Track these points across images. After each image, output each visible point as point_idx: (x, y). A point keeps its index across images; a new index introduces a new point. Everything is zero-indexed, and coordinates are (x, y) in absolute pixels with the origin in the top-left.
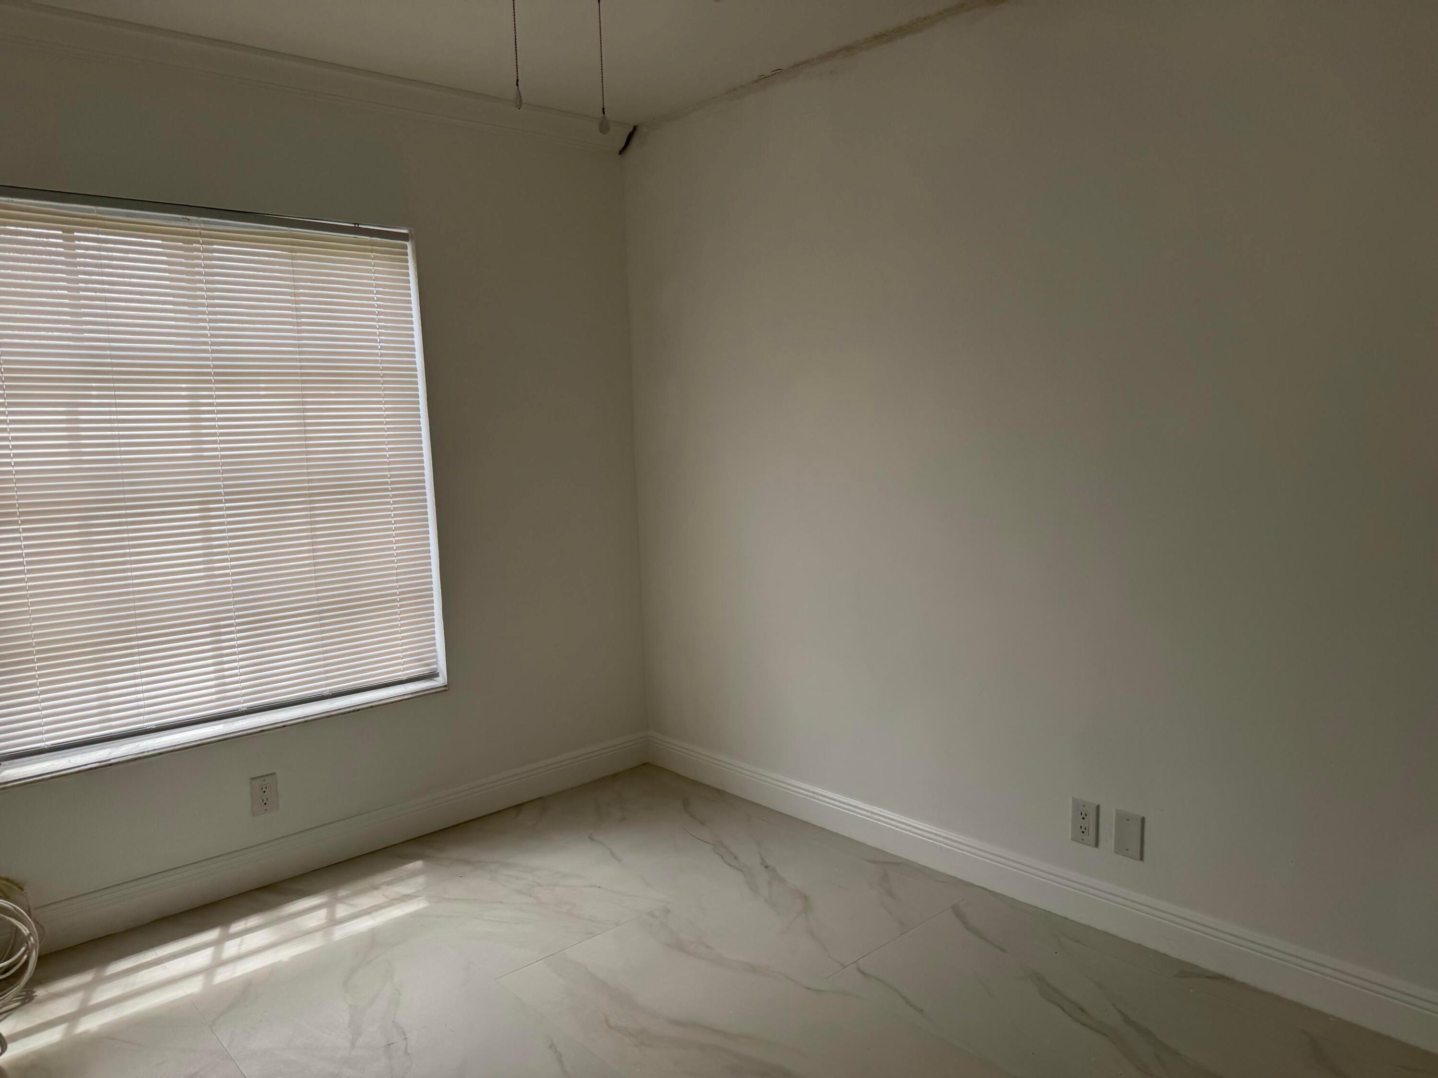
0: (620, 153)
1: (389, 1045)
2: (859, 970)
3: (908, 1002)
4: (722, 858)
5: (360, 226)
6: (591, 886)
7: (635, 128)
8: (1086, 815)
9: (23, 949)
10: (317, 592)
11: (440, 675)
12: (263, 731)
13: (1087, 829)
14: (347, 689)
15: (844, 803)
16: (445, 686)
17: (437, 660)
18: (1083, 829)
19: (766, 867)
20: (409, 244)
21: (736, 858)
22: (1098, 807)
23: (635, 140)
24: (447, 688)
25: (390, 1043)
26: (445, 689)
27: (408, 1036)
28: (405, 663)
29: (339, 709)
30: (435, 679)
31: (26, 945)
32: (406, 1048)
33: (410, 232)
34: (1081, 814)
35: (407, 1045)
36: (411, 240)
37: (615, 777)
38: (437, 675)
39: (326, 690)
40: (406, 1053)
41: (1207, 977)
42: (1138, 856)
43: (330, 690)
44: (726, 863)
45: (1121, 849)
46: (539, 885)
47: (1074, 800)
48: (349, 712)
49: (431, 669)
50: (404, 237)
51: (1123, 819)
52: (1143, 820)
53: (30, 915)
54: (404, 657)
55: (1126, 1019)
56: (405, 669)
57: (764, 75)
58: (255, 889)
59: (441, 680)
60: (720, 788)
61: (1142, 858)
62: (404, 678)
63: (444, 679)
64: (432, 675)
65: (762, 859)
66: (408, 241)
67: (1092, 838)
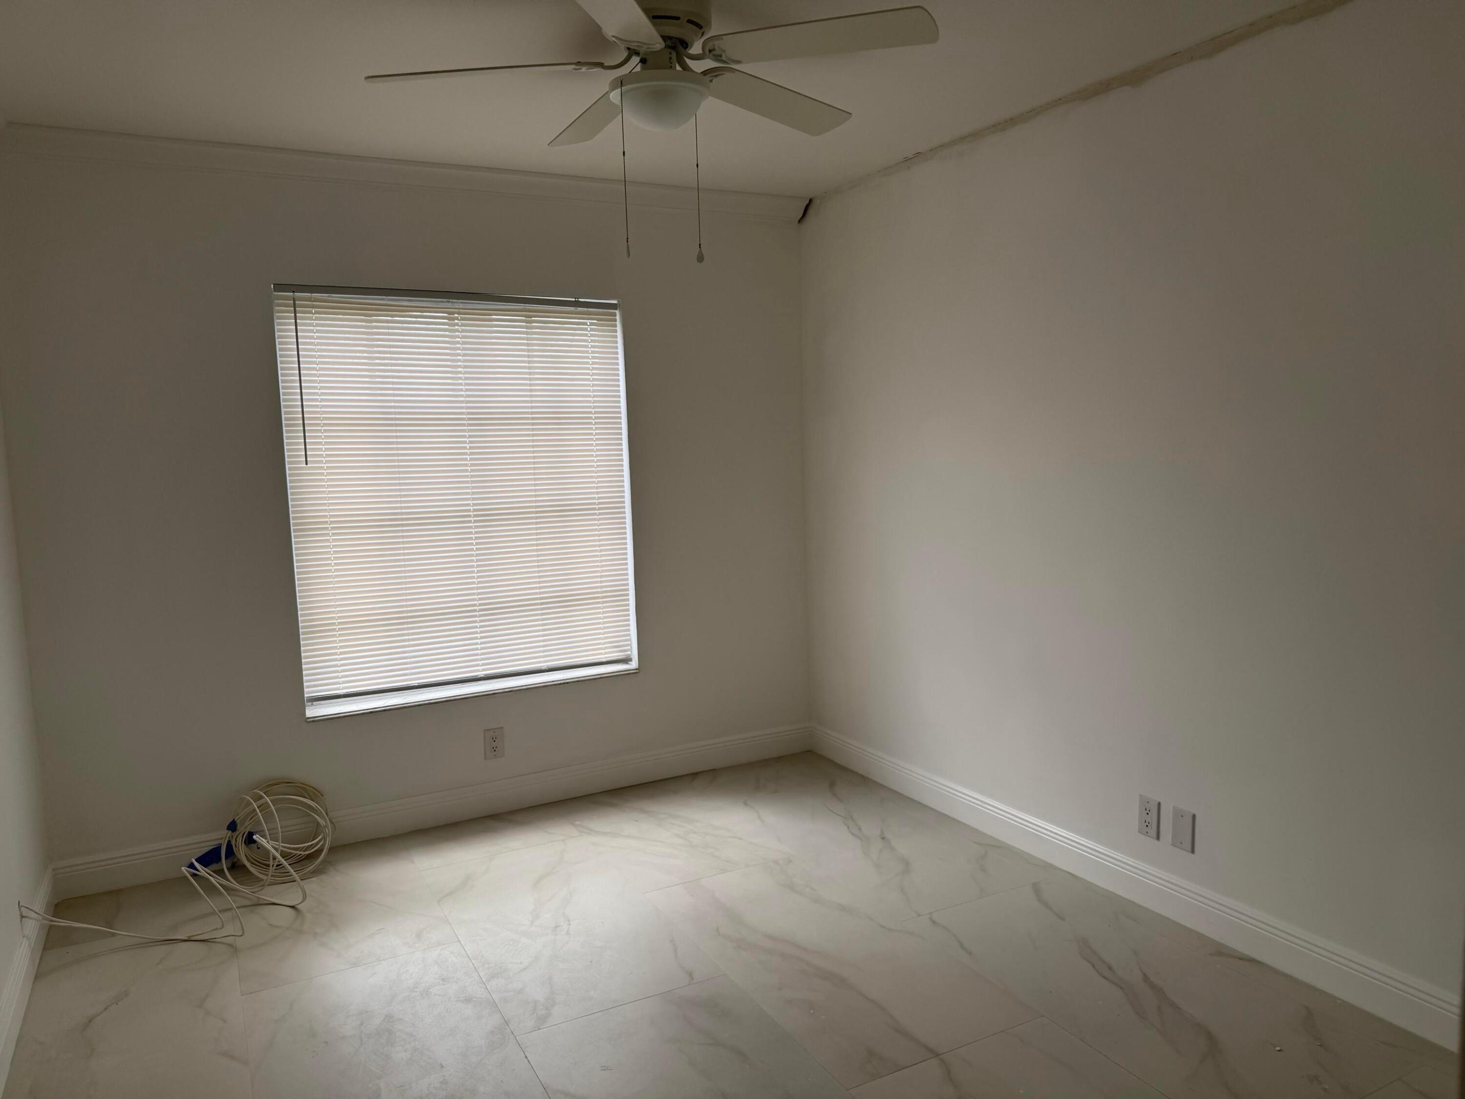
0: (799, 221)
1: (556, 927)
2: (931, 919)
3: (962, 946)
4: (848, 828)
5: (579, 300)
6: (734, 837)
7: (811, 201)
8: (1149, 811)
9: (320, 837)
10: (540, 588)
11: (633, 660)
12: (494, 694)
13: (1150, 823)
14: (562, 665)
15: (974, 798)
16: (637, 669)
17: (631, 647)
18: (1147, 823)
19: (883, 838)
20: (617, 312)
21: (860, 829)
22: (1159, 804)
23: (811, 211)
24: (638, 671)
25: (558, 925)
26: (637, 672)
27: (571, 922)
28: (606, 648)
29: (553, 681)
30: (630, 662)
31: (323, 834)
32: (568, 931)
33: (619, 302)
34: (1146, 810)
35: (569, 928)
36: (620, 308)
37: (779, 759)
38: (631, 660)
39: (544, 666)
40: (568, 933)
41: (1240, 959)
42: (1190, 849)
43: (547, 665)
44: (850, 831)
45: (1176, 843)
46: (695, 833)
47: (1140, 796)
48: (560, 684)
49: (626, 655)
50: (614, 307)
51: (1178, 814)
52: (1194, 816)
53: (327, 815)
54: (605, 643)
55: (1146, 978)
56: (606, 653)
57: (907, 157)
58: (485, 817)
59: (634, 664)
60: (866, 775)
61: (1193, 852)
62: (604, 660)
63: (636, 663)
64: (626, 660)
65: (882, 832)
66: (616, 309)
67: (1153, 831)
